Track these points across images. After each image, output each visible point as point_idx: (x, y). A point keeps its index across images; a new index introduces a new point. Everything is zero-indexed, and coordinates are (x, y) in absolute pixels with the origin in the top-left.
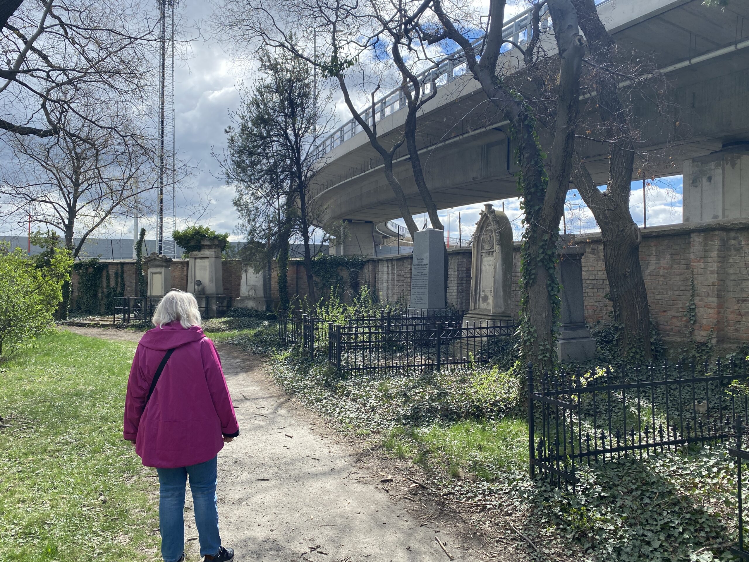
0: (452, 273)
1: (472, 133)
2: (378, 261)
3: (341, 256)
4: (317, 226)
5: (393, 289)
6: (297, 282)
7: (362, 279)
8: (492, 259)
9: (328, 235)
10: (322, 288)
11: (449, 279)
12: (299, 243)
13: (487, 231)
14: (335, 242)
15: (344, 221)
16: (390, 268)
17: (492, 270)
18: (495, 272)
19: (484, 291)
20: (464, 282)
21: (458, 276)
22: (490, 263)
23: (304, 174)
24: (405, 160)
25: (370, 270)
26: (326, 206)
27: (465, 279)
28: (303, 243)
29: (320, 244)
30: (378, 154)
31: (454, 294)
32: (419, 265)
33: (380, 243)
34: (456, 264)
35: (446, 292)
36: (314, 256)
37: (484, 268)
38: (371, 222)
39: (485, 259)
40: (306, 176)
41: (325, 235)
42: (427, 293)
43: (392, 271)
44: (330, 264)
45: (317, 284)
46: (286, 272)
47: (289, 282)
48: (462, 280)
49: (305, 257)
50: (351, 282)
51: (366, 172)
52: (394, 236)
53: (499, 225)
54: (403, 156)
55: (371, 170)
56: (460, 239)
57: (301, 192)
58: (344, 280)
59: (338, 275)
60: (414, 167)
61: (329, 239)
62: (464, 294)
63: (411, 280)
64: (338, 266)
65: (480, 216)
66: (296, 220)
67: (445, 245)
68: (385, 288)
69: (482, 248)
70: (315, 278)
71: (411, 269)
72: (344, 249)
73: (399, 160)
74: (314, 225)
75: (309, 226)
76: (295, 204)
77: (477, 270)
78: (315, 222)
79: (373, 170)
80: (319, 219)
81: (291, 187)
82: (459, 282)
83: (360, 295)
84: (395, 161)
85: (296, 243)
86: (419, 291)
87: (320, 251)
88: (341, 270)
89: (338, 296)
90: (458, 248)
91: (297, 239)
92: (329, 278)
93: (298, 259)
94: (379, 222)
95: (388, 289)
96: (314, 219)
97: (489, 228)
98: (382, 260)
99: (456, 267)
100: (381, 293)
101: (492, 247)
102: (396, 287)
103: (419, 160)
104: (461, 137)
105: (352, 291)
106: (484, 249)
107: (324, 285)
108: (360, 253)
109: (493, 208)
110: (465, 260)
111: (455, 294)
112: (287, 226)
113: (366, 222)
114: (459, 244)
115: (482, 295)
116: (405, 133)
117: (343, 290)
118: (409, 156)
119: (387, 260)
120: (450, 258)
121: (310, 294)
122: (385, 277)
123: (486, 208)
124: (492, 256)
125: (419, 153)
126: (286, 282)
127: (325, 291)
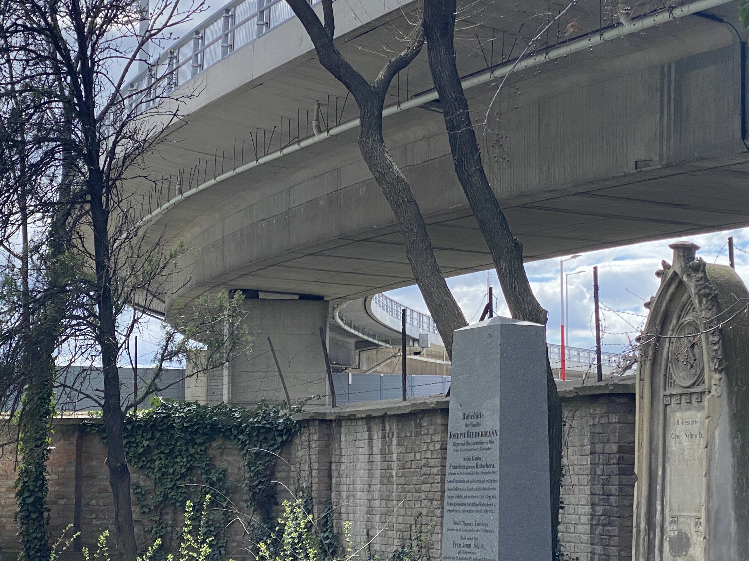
0: (575, 459)
1: (628, 28)
2: (340, 420)
3: (222, 406)
4: (145, 310)
5: (388, 513)
6: (78, 488)
7: (287, 480)
8: (699, 416)
9: (179, 337)
10: (159, 508)
11: (566, 481)
12: (87, 364)
13: (681, 327)
14: (203, 360)
15: (232, 293)
16: (377, 444)
17: (701, 451)
18: (710, 459)
19: (675, 521)
20: (614, 489)
21: (593, 473)
22: (695, 429)
23: (105, 146)
24: (425, 106)
25: (314, 451)
26: (174, 247)
27: (615, 480)
28: (98, 363)
29: (153, 366)
30: (341, 89)
31: (581, 528)
32: (469, 434)
33: (348, 364)
34: (587, 432)
35: (555, 522)
36: (135, 406)
37: (673, 446)
38: (319, 298)
39: (678, 415)
40: (112, 154)
41: (170, 337)
42: (495, 526)
43: (385, 453)
44: (185, 430)
45: (142, 496)
46: (44, 458)
47: (52, 488)
48: (606, 482)
49: (106, 408)
50: (251, 488)
51: (303, 144)
52: (393, 343)
53: (719, 310)
54: (417, 95)
55: (318, 138)
56: (599, 352)
57: (96, 203)
58: (230, 481)
59: (210, 468)
60: (451, 127)
61: (181, 349)
62: (615, 530)
63: (443, 482)
64: (211, 439)
65: (658, 281)
66: (78, 291)
67: (549, 372)
68: (361, 510)
69: (668, 381)
70: (136, 477)
71: (444, 448)
72: (233, 382)
73: (405, 106)
74: (136, 306)
75: (119, 310)
76: (76, 241)
77: (652, 450)
78: (139, 297)
79: (324, 135)
80: (153, 287)
81: (63, 188)
82: (598, 489)
83: (281, 532)
84: (394, 109)
85: (77, 364)
86: (470, 518)
87: (153, 389)
88: (223, 450)
89: (207, 534)
90: (593, 382)
91: (80, 350)
92: (183, 476)
93: (82, 415)
94: (344, 298)
95: (370, 511)
96: (134, 288)
97: (689, 318)
98: (352, 418)
99: (586, 441)
100: (347, 525)
101: (699, 380)
102: (396, 506)
103: (466, 107)
104: (596, 39)
105: (256, 519)
106: (672, 384)
107: (166, 497)
108: (282, 397)
109: (698, 255)
110: (614, 419)
111: (584, 528)
112: (50, 308)
113: (303, 297)
114: (595, 370)
115: (671, 531)
116: (423, 25)
117: (227, 516)
118: (435, 95)
119: (369, 419)
120: (566, 414)
121: (119, 529)
122: (362, 473)
123: (677, 257)
124: (700, 409)
125: (465, 85)
126: (42, 487)
127: (168, 518)
